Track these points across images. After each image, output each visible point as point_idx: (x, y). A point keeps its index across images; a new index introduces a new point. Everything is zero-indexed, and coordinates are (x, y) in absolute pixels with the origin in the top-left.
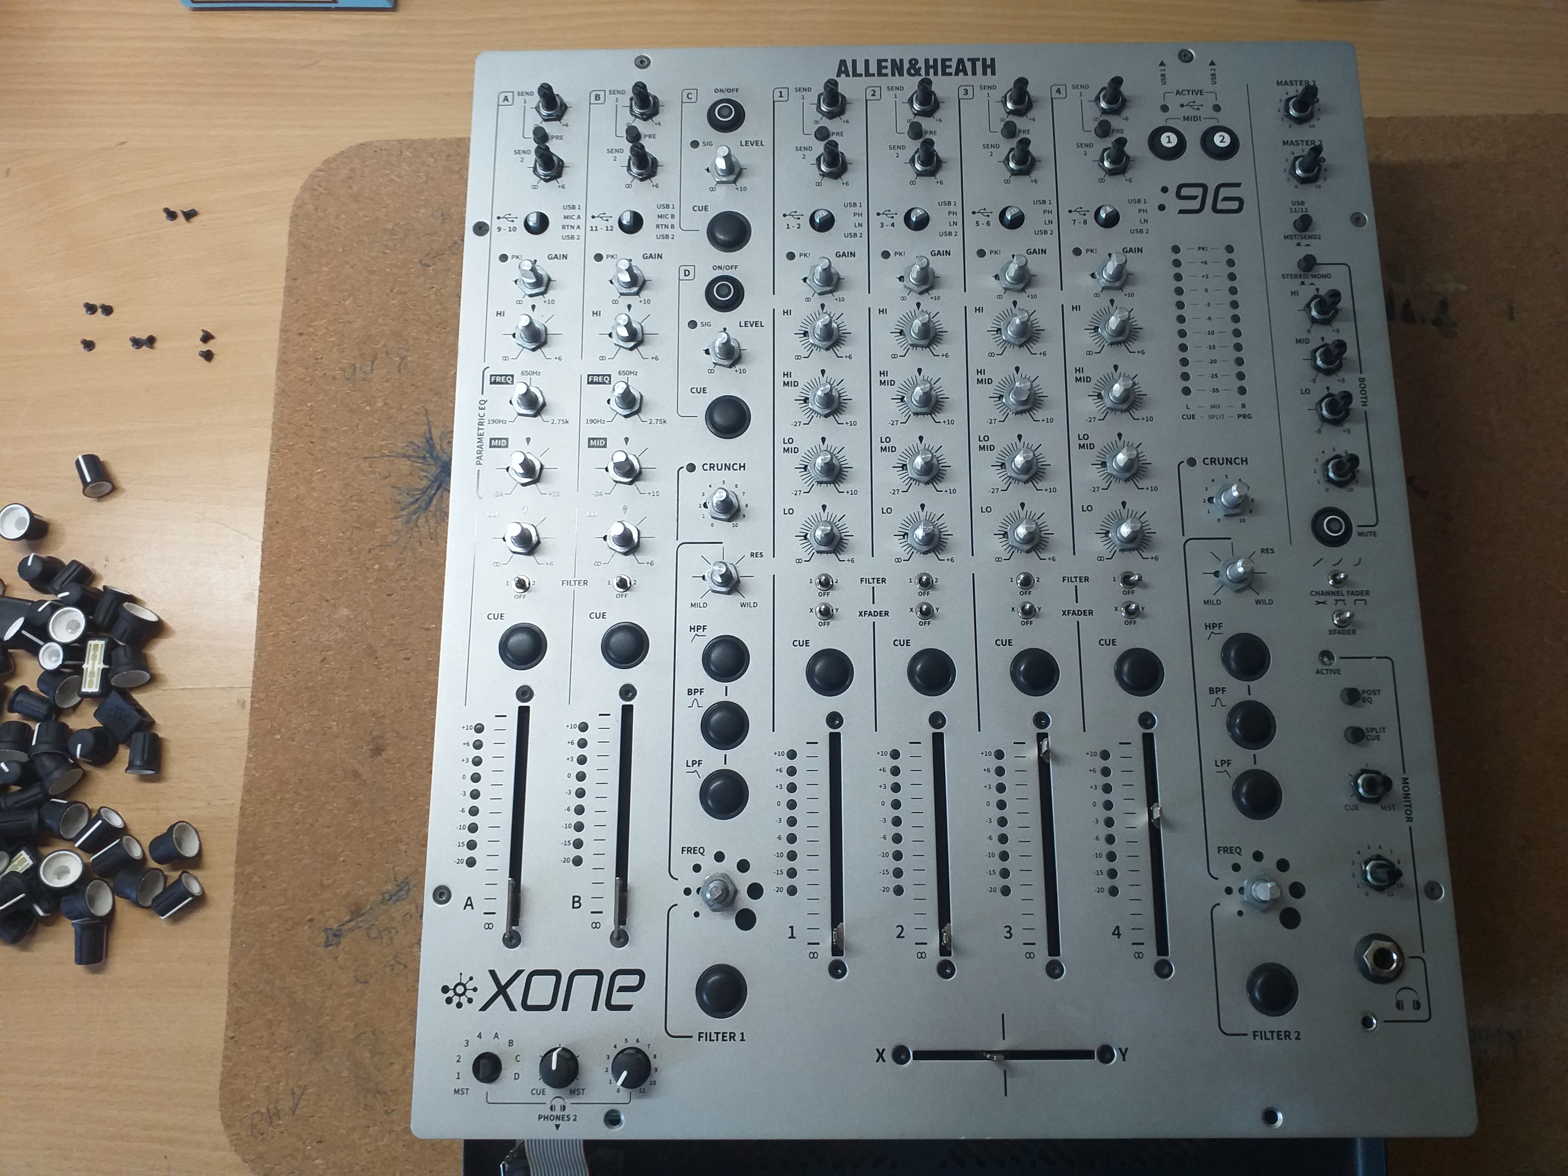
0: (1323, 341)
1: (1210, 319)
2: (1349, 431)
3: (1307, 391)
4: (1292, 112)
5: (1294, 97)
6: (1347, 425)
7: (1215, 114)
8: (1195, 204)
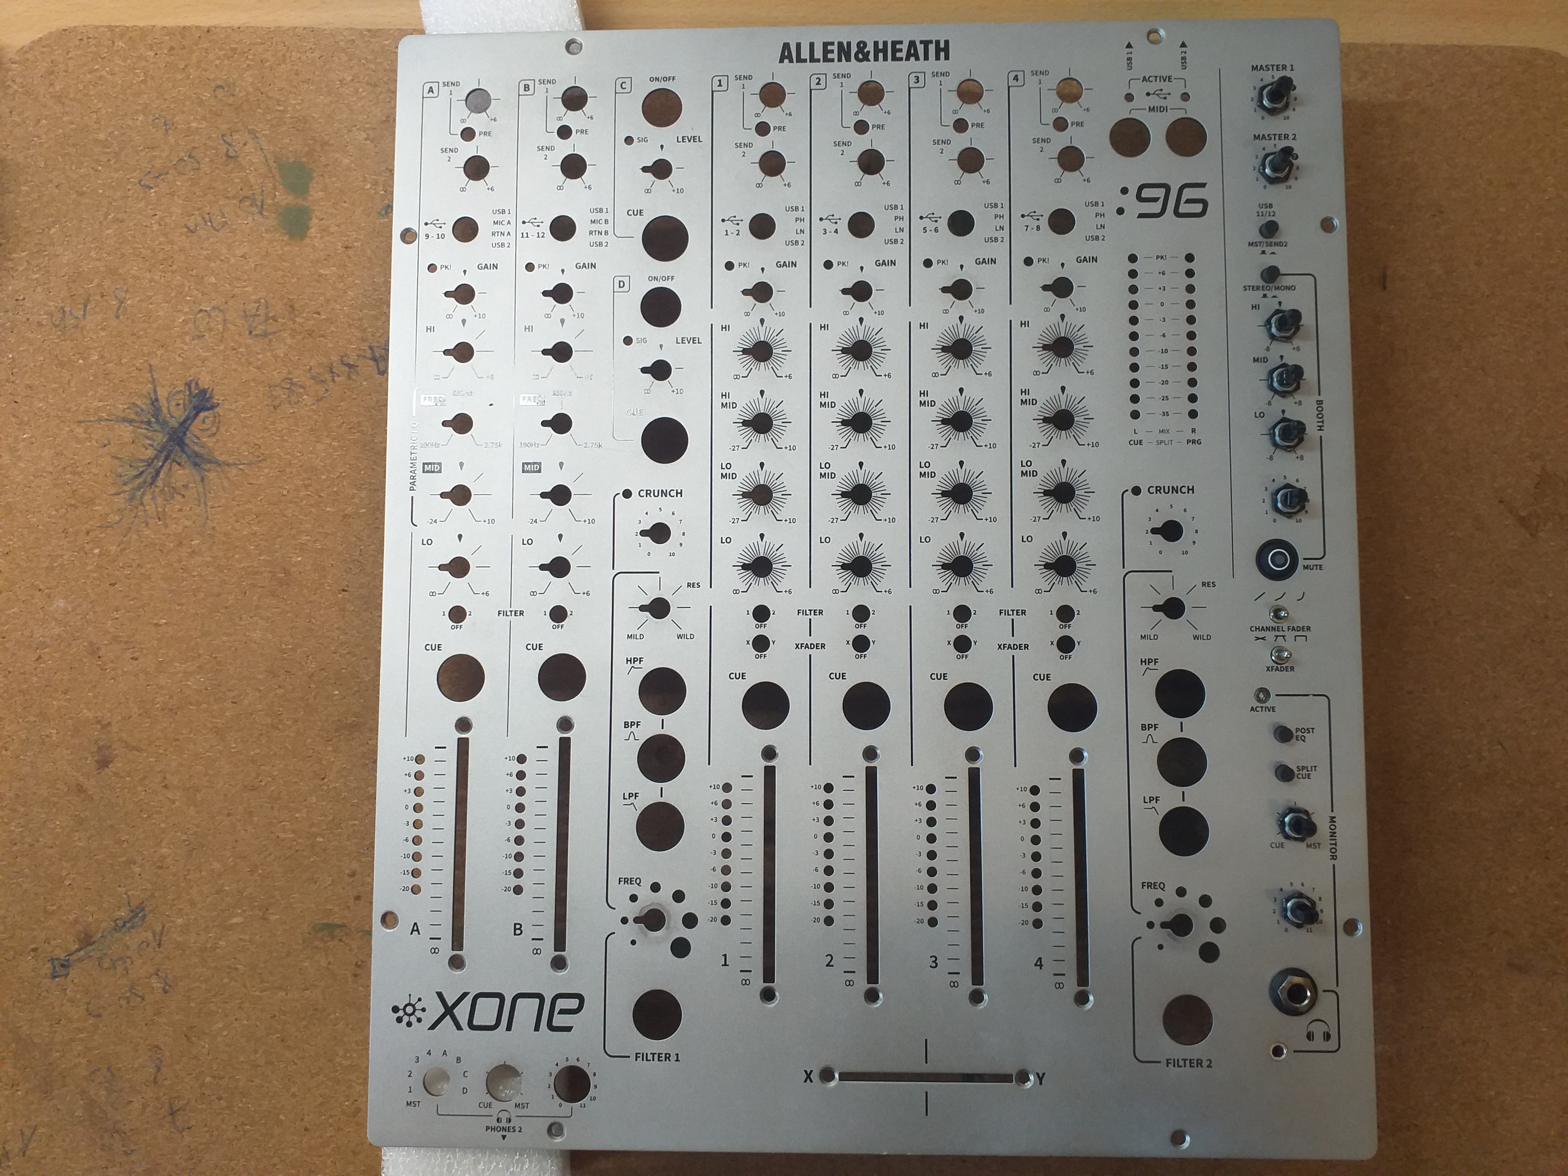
0: (1282, 360)
1: (1164, 335)
2: (1302, 458)
3: (1262, 415)
4: (1265, 102)
5: (1268, 85)
6: (1300, 452)
7: (1183, 104)
8: (1156, 208)
